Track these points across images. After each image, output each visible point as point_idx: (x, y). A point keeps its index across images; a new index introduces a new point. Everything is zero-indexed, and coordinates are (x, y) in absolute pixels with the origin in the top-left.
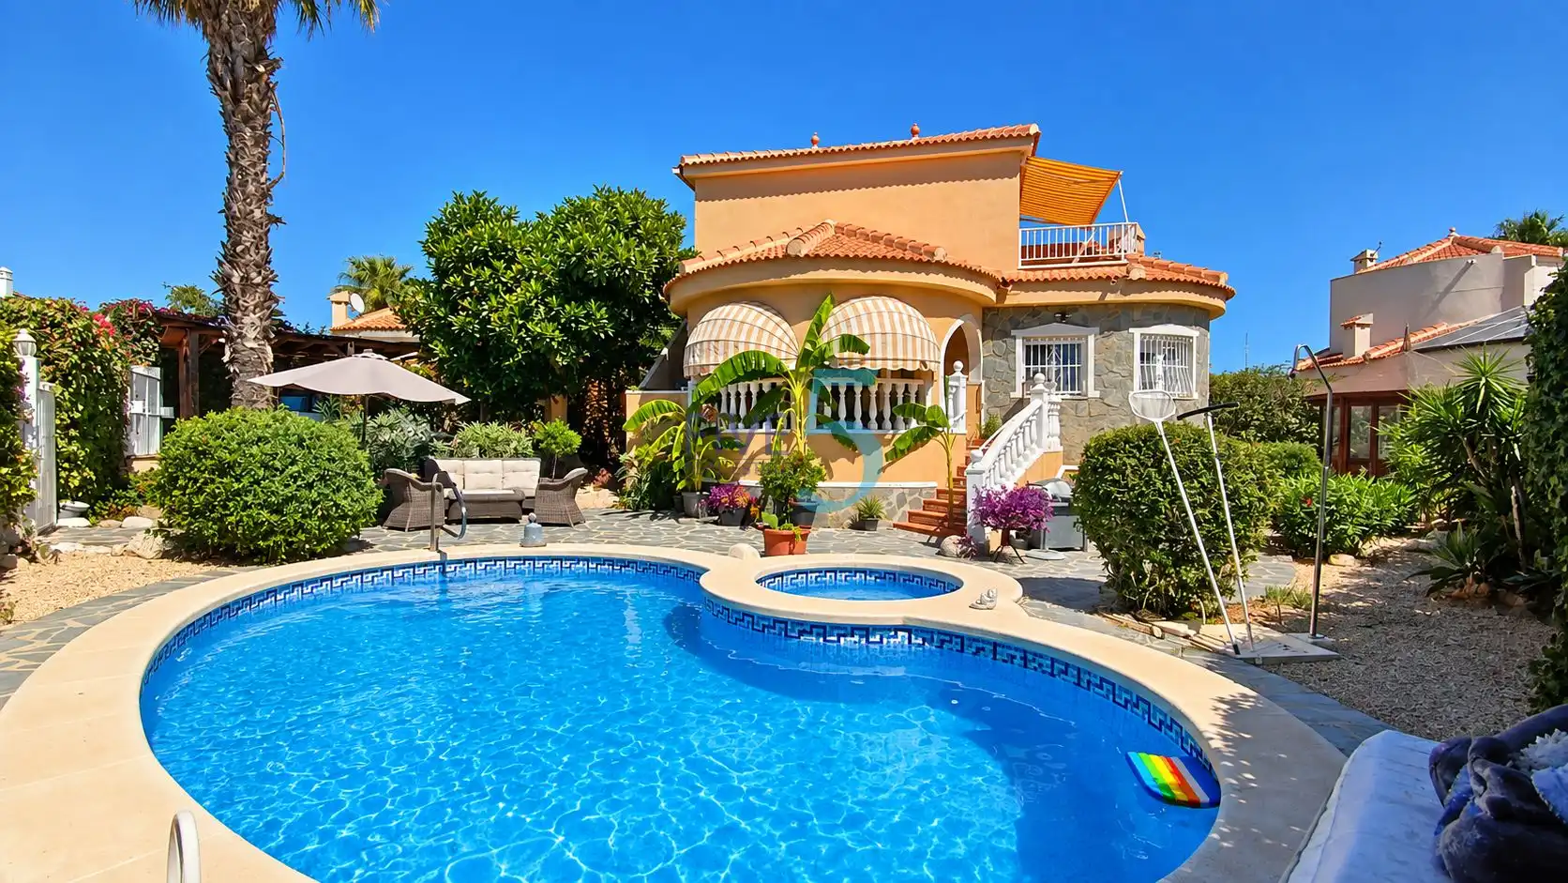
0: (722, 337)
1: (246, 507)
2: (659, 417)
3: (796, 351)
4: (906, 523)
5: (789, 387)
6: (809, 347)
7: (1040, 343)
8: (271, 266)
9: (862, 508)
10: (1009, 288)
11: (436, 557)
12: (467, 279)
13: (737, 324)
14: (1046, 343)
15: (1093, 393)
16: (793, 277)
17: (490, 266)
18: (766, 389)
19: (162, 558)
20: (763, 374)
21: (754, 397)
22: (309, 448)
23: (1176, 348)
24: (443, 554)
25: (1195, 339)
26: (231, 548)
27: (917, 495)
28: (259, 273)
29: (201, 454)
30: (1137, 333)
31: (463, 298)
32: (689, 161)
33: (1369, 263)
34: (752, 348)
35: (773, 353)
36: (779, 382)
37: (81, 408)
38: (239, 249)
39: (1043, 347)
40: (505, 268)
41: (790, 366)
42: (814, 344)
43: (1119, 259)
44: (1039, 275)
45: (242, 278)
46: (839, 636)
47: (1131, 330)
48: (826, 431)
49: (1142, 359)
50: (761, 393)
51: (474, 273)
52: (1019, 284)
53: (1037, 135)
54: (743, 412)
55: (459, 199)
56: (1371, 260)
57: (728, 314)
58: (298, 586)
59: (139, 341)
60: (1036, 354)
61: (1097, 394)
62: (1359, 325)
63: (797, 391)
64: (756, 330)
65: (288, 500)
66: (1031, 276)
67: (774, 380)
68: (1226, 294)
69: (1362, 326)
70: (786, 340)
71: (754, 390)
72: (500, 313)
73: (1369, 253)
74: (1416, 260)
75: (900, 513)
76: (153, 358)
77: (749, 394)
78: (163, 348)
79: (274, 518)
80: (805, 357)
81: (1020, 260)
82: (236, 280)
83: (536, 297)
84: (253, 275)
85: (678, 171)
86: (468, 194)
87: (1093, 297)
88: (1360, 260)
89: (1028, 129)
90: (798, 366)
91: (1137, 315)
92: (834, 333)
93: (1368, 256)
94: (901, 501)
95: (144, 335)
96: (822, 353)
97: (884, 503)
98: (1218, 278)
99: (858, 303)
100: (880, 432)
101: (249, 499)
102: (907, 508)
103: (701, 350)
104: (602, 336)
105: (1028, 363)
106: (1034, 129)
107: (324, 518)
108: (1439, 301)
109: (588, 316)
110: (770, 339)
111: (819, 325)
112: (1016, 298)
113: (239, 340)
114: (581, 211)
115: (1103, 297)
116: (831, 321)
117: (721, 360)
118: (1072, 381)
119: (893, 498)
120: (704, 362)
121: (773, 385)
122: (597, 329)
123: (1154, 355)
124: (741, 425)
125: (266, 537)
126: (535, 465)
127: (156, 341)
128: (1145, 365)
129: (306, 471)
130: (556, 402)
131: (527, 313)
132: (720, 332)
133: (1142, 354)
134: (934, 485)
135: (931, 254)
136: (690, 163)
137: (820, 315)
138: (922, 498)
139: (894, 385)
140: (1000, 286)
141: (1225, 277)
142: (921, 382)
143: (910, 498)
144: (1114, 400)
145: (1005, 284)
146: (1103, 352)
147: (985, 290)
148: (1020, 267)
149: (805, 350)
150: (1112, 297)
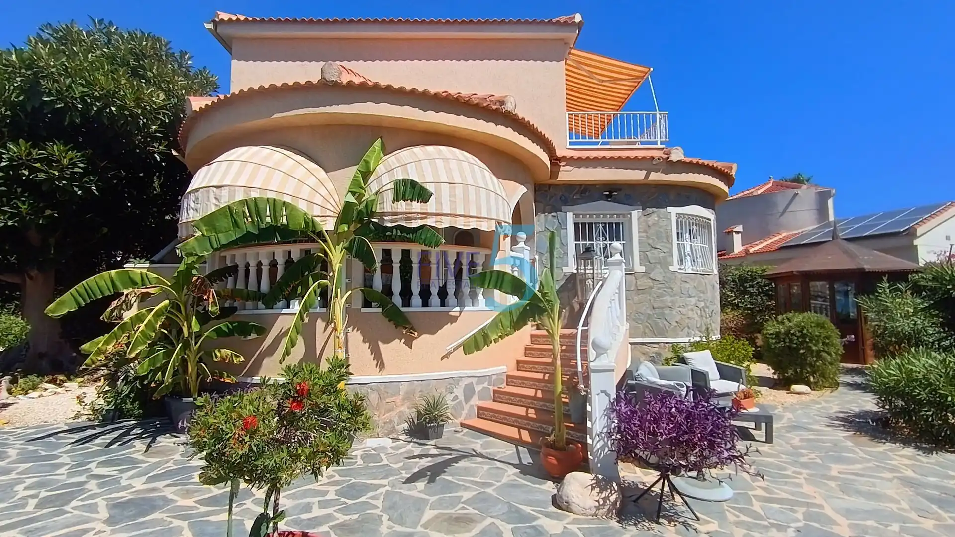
0: (227, 182)
3: (335, 206)
4: (474, 418)
5: (326, 254)
6: (352, 200)
7: (588, 220)
9: (421, 408)
10: (562, 164)
13: (250, 167)
14: (594, 220)
15: (639, 268)
18: (296, 256)
20: (287, 234)
21: (280, 267)
23: (700, 229)
25: (712, 222)
27: (486, 385)
30: (673, 211)
32: (224, 16)
35: (302, 206)
36: (313, 247)
39: (591, 224)
41: (328, 225)
42: (359, 197)
43: (656, 143)
44: (584, 154)
47: (669, 209)
48: (375, 310)
49: (678, 237)
50: (289, 262)
52: (570, 160)
54: (265, 286)
57: (240, 155)
60: (584, 230)
61: (643, 269)
62: (735, 232)
63: (337, 256)
66: (576, 154)
67: (305, 245)
69: (737, 232)
74: (759, 192)
75: (466, 407)
77: (273, 264)
80: (346, 214)
81: (568, 140)
85: (209, 26)
87: (637, 175)
90: (337, 226)
91: (672, 195)
92: (386, 179)
94: (469, 392)
96: (369, 205)
97: (449, 398)
99: (417, 149)
100: (443, 309)
102: (475, 401)
105: (577, 239)
106: (578, 18)
108: (780, 217)
110: (297, 188)
111: (366, 174)
112: (568, 174)
115: (648, 176)
116: (381, 168)
119: (459, 392)
121: (304, 252)
123: (684, 233)
124: (261, 304)
128: (681, 242)
130: (31, 278)
133: (678, 233)
134: (503, 369)
135: (502, 103)
136: (226, 19)
137: (367, 162)
138: (492, 388)
139: (458, 253)
140: (556, 160)
141: (735, 166)
142: (488, 251)
143: (478, 388)
144: (657, 274)
145: (559, 159)
146: (645, 229)
147: (545, 158)
148: (568, 146)
149: (348, 205)
150: (655, 176)
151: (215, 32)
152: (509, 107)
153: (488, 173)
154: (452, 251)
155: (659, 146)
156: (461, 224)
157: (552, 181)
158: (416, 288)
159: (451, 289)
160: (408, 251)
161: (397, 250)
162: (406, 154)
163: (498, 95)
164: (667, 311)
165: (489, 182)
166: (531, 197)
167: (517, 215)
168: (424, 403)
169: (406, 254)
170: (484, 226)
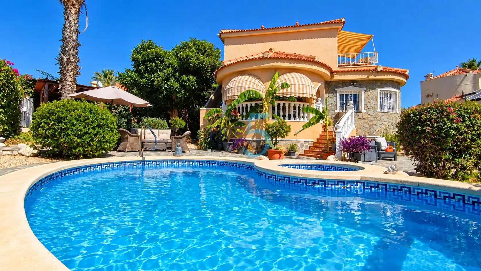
0: (239, 86)
1: (68, 135)
2: (216, 114)
3: (265, 91)
4: (303, 153)
5: (263, 104)
6: (270, 89)
7: (344, 93)
8: (78, 56)
10: (335, 74)
11: (141, 159)
12: (147, 67)
13: (245, 82)
14: (347, 93)
15: (363, 110)
16: (265, 65)
17: (155, 62)
18: (253, 105)
19: (32, 157)
20: (254, 99)
21: (249, 108)
22: (94, 114)
23: (391, 96)
24: (144, 158)
25: (397, 93)
26: (61, 152)
27: (307, 144)
28: (74, 58)
29: (51, 114)
30: (379, 90)
31: (145, 73)
32: (223, 31)
33: (430, 77)
34: (250, 89)
35: (259, 92)
36: (259, 102)
37: (5, 101)
38: (67, 49)
39: (346, 95)
40: (160, 64)
41: (264, 96)
42: (272, 88)
44: (345, 69)
45: (67, 59)
46: (332, 185)
47: (377, 89)
48: (275, 120)
49: (380, 99)
50: (251, 107)
51: (149, 65)
52: (338, 72)
53: (344, 23)
54: (244, 114)
55: (143, 42)
56: (431, 76)
57: (241, 78)
58: (89, 167)
59: (27, 88)
60: (343, 97)
61: (365, 111)
63: (266, 105)
64: (252, 83)
65: (85, 133)
66: (341, 70)
67: (256, 102)
68: (407, 77)
70: (262, 87)
71: (249, 106)
72: (157, 79)
73: (430, 74)
74: (448, 75)
75: (301, 150)
76: (31, 95)
77: (247, 107)
78: (35, 91)
79: (79, 140)
80: (268, 93)
81: (338, 65)
82: (65, 60)
83: (171, 73)
84: (71, 58)
85: (219, 35)
86: (147, 40)
87: (364, 77)
88: (427, 76)
89: (341, 20)
90: (266, 96)
91: (379, 84)
92: (279, 83)
93: (430, 75)
94: (302, 145)
95: (29, 87)
96: (275, 91)
97: (297, 146)
98: (406, 72)
99: (288, 75)
100: (295, 120)
101: (70, 132)
102: (304, 148)
103: (232, 90)
104: (193, 88)
105: (340, 100)
107: (99, 141)
108: (458, 88)
109: (189, 80)
110: (257, 87)
111: (274, 82)
112: (337, 78)
113: (65, 82)
114: (186, 46)
115: (368, 77)
116: (278, 80)
117: (239, 94)
118: (356, 106)
119: (299, 145)
120: (233, 95)
121: (256, 104)
122: (192, 85)
123: (384, 98)
124: (244, 118)
125: (75, 148)
126: (169, 132)
127: (33, 89)
128: (382, 101)
129: (92, 122)
130: (174, 111)
131: (168, 79)
132: (239, 84)
133: (380, 98)
134: (313, 140)
135: (314, 58)
136: (223, 32)
137: (274, 79)
138: (309, 146)
139: (299, 104)
140: (332, 73)
141: (408, 71)
142: (309, 104)
143: (305, 145)
144: (371, 112)
145: (334, 72)
146: (367, 97)
147: (329, 73)
148: (338, 67)
149: (269, 91)
150: (372, 77)
151: (220, 37)
152: (316, 59)
153: (309, 80)
154: (297, 103)
155: (374, 65)
156: (301, 95)
157: (331, 80)
158: (287, 114)
159: (297, 115)
160: (285, 104)
161: (282, 103)
162: (285, 76)
163: (313, 55)
164: (374, 126)
165: (310, 84)
166: (323, 86)
167: (318, 92)
168: (289, 146)
169: (284, 104)
170: (308, 96)
